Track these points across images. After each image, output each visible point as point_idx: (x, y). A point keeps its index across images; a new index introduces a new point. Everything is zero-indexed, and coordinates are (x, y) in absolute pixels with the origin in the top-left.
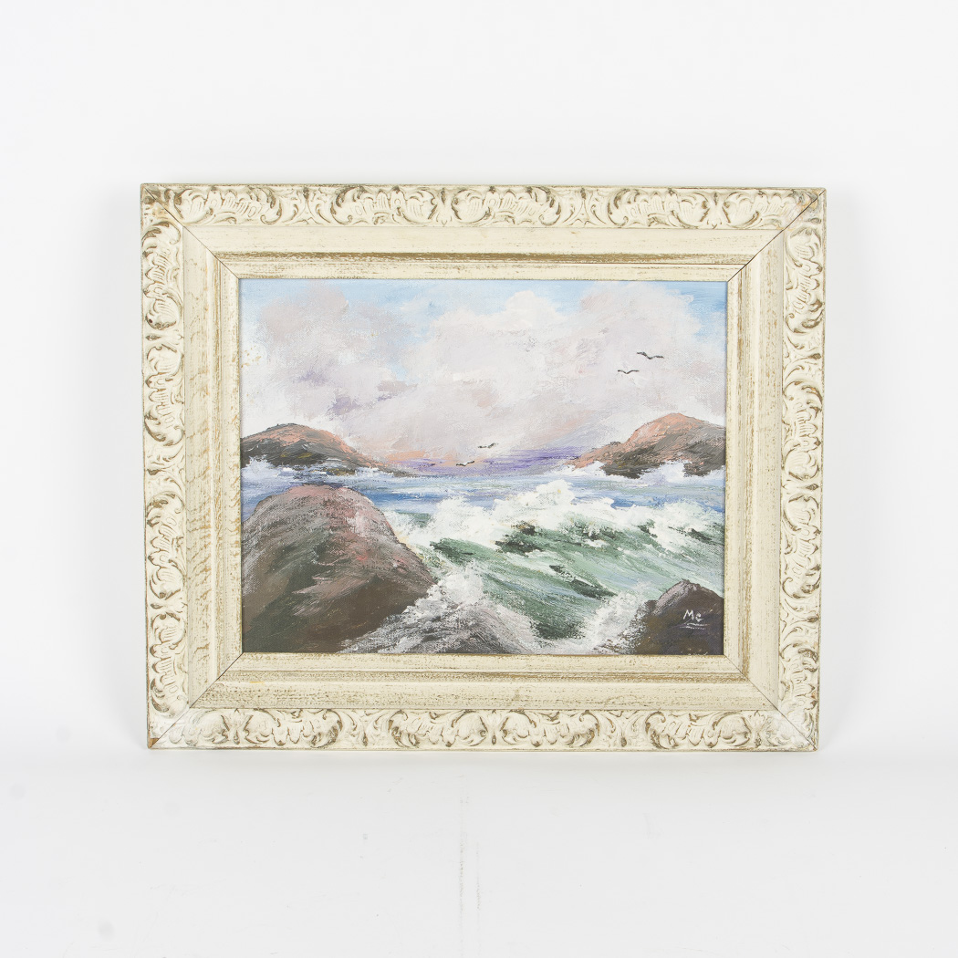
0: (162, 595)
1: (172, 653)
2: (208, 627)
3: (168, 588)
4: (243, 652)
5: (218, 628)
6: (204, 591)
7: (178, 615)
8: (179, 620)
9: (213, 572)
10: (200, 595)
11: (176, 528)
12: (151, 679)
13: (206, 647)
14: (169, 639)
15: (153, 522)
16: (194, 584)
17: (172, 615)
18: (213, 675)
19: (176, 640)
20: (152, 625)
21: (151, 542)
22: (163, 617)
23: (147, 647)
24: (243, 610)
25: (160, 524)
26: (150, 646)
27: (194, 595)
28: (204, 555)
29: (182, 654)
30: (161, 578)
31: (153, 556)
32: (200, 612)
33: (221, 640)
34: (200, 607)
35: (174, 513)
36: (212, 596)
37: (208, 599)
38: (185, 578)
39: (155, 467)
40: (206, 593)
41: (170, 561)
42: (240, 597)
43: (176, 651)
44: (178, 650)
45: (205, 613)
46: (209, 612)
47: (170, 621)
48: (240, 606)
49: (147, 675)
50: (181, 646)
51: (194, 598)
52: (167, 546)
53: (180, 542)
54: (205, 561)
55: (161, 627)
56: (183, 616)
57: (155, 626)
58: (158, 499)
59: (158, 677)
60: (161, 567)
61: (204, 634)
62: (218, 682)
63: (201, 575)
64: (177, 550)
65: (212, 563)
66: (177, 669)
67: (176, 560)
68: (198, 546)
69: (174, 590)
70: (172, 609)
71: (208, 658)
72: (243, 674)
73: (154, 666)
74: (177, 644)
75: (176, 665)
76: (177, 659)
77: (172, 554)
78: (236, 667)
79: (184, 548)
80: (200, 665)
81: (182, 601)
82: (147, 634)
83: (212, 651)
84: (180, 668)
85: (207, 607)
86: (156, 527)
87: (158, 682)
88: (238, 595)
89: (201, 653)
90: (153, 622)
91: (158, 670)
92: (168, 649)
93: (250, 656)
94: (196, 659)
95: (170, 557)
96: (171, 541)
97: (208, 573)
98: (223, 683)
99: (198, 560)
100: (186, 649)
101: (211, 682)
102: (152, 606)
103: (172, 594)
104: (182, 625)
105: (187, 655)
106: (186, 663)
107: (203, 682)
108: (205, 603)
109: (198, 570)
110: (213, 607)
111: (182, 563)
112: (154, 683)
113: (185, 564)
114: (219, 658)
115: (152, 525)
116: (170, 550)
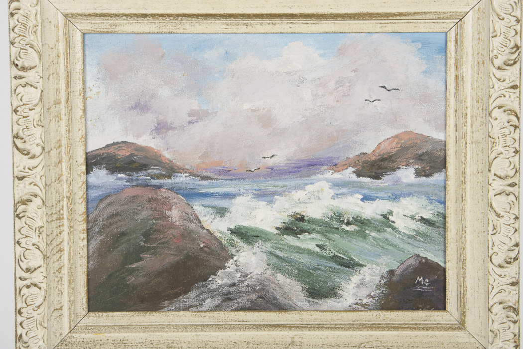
0: (28, 270)
1: (35, 314)
2: (62, 293)
3: (33, 264)
4: (89, 311)
5: (70, 294)
6: (59, 266)
7: (41, 285)
8: (40, 288)
9: (66, 252)
10: (56, 269)
11: (38, 220)
12: (19, 334)
13: (61, 308)
14: (32, 303)
15: (20, 216)
16: (52, 261)
17: (35, 285)
18: (66, 330)
19: (37, 304)
20: (20, 293)
21: (19, 231)
22: (28, 287)
23: (16, 309)
24: (88, 280)
25: (26, 217)
26: (18, 308)
27: (52, 270)
28: (59, 240)
29: (43, 314)
30: (27, 257)
31: (21, 241)
32: (56, 282)
33: (72, 303)
34: (56, 279)
35: (37, 209)
36: (65, 271)
37: (63, 272)
38: (45, 257)
39: (23, 174)
40: (61, 268)
41: (34, 245)
42: (86, 270)
43: (38, 312)
44: (40, 311)
45: (60, 283)
46: (63, 283)
47: (33, 290)
48: (86, 277)
49: (16, 331)
50: (42, 308)
51: (52, 272)
52: (31, 233)
53: (41, 230)
54: (60, 244)
55: (27, 295)
56: (43, 286)
57: (22, 293)
58: (25, 198)
59: (24, 332)
60: (27, 249)
61: (59, 299)
62: (69, 335)
63: (57, 254)
64: (39, 236)
65: (65, 245)
66: (38, 326)
67: (39, 244)
68: (55, 233)
69: (37, 266)
70: (35, 281)
71: (62, 317)
72: (89, 328)
73: (21, 324)
74: (39, 307)
75: (38, 322)
76: (39, 318)
77: (35, 239)
78: (83, 323)
79: (45, 236)
80: (56, 322)
81: (43, 274)
82: (16, 300)
83: (66, 312)
84: (41, 325)
85: (61, 278)
86: (23, 220)
87: (24, 335)
88: (85, 269)
89: (57, 313)
90: (20, 290)
91: (24, 326)
92: (32, 311)
93: (94, 315)
94: (53, 318)
95: (34, 241)
96: (34, 229)
97: (62, 253)
98: (74, 335)
99: (55, 243)
100: (46, 310)
101: (64, 335)
102: (20, 278)
103: (35, 269)
104: (43, 292)
105: (46, 315)
106: (46, 321)
107: (58, 335)
108: (60, 276)
109: (55, 251)
110: (66, 279)
111: (42, 246)
112: (21, 336)
113: (45, 247)
114: (70, 316)
115: (20, 218)
116: (34, 237)
